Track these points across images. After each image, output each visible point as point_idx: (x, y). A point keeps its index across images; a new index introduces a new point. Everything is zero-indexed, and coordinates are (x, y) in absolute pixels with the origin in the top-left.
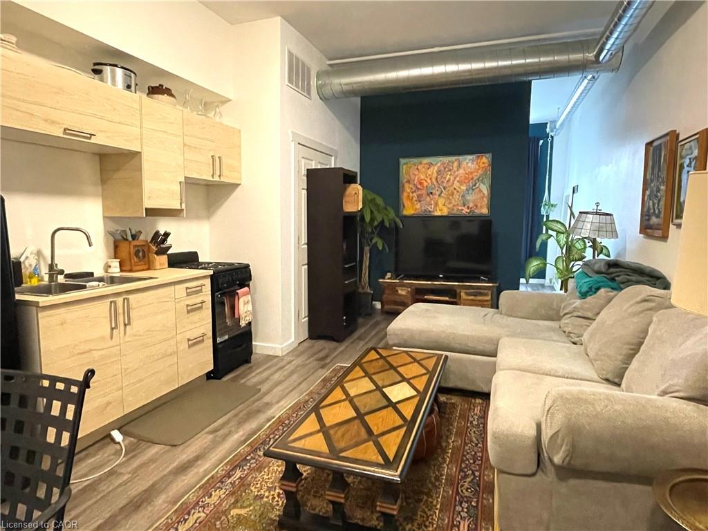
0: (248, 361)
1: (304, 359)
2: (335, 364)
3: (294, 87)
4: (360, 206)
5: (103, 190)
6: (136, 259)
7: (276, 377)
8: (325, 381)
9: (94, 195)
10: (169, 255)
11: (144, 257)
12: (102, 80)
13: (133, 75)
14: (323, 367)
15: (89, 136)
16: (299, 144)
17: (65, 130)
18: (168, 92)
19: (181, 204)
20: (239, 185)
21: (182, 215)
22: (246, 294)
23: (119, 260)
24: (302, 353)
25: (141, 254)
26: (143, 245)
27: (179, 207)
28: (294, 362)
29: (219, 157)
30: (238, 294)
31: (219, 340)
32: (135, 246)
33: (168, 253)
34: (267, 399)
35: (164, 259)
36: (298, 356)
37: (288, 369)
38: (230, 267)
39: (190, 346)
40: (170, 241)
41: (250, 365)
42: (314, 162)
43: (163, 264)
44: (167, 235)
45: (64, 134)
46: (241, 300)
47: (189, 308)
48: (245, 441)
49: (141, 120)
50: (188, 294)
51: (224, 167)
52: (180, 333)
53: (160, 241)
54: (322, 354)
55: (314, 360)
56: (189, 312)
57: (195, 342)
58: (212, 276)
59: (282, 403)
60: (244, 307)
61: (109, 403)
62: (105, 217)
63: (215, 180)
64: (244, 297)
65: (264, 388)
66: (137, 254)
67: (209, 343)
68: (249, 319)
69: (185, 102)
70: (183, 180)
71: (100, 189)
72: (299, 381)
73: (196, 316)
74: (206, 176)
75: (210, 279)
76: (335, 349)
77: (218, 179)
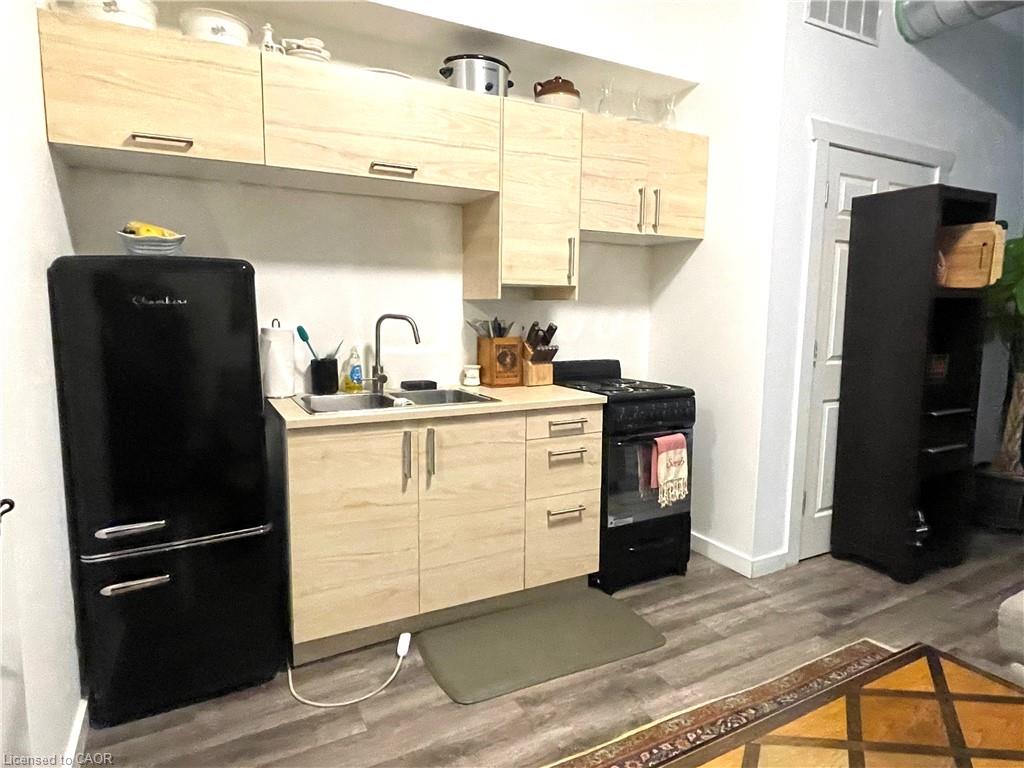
0: (680, 570)
1: (792, 600)
2: (861, 635)
3: (826, 24)
4: (997, 274)
5: (465, 259)
6: (499, 367)
7: (712, 623)
8: (813, 671)
9: (451, 267)
10: (555, 364)
11: (513, 364)
12: (453, 84)
13: (501, 69)
14: (827, 634)
15: (410, 172)
16: (831, 145)
17: (373, 165)
18: (565, 86)
19: (569, 277)
20: (701, 240)
21: (572, 297)
22: (676, 446)
23: (479, 367)
24: (801, 583)
25: (508, 360)
26: (514, 346)
27: (564, 282)
28: (767, 601)
29: (656, 192)
30: (656, 443)
31: (612, 522)
32: (498, 347)
33: (554, 360)
34: (662, 670)
35: (547, 369)
36: (787, 588)
37: (747, 612)
38: (658, 392)
39: (552, 525)
40: (556, 341)
41: (680, 579)
42: (875, 183)
43: (544, 378)
44: (552, 330)
45: (370, 172)
46: (663, 458)
47: (553, 458)
48: (564, 752)
49: (502, 138)
50: (553, 435)
51: (663, 208)
52: (531, 500)
53: (541, 340)
54: (842, 601)
55: (813, 610)
56: (552, 465)
57: (561, 520)
58: (605, 407)
59: (686, 692)
60: (669, 470)
61: (393, 592)
62: (464, 300)
63: (643, 233)
64: (671, 452)
65: (673, 640)
66: (501, 358)
67: (592, 526)
68: (680, 493)
69: (601, 101)
70: (576, 236)
71: (460, 258)
72: (753, 649)
73: (566, 474)
74: (625, 225)
75: (602, 412)
76: (883, 596)
77: (651, 231)
